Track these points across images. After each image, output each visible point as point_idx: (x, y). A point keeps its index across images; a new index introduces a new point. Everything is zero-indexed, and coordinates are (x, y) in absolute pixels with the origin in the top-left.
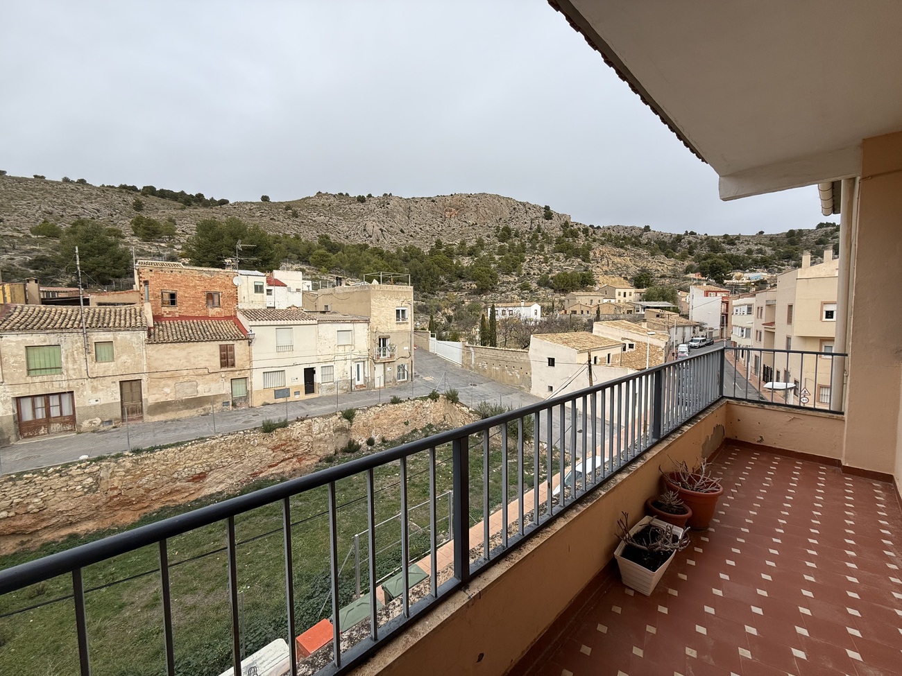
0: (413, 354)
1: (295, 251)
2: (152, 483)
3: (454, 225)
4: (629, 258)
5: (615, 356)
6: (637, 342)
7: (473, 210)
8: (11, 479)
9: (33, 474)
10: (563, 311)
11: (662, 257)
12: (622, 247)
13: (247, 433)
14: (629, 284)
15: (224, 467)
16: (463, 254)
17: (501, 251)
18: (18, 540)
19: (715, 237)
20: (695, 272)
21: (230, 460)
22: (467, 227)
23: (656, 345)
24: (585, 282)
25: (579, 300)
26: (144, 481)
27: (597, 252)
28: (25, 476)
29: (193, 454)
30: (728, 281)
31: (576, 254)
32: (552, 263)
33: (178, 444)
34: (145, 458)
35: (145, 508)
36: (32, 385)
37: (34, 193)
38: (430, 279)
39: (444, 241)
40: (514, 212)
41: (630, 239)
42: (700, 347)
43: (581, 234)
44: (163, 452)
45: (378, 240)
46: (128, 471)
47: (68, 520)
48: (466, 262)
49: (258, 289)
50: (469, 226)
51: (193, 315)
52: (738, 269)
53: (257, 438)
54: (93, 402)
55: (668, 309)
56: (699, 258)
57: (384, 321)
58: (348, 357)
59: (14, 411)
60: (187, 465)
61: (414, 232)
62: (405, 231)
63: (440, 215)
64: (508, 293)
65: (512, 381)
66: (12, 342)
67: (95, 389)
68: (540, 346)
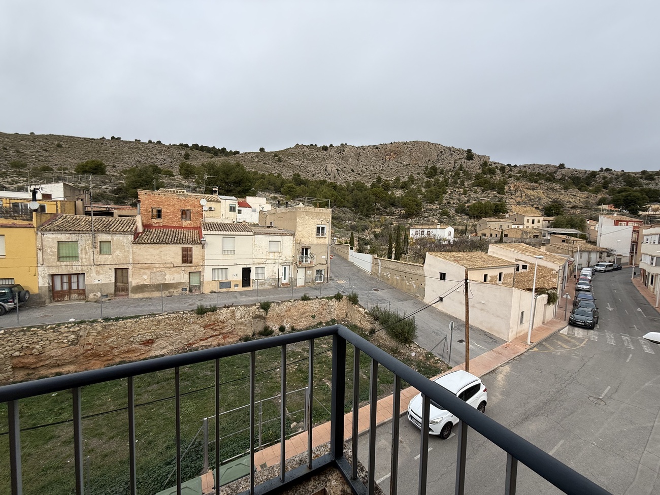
0: (329, 262)
1: (273, 184)
2: (115, 343)
3: (391, 166)
4: (542, 192)
5: (508, 275)
6: (531, 264)
7: (408, 154)
8: (23, 331)
9: (38, 328)
10: (475, 233)
11: (575, 191)
12: (536, 182)
13: (185, 313)
14: (540, 213)
15: (167, 336)
16: (397, 188)
17: (428, 185)
18: (26, 372)
19: (633, 173)
20: (608, 204)
21: (172, 332)
22: (402, 167)
23: (550, 267)
24: (498, 211)
25: (489, 225)
26: (110, 341)
27: (512, 186)
28: (32, 329)
29: (145, 325)
30: (644, 213)
31: (493, 187)
32: (470, 195)
33: (135, 317)
34: (111, 325)
35: (110, 360)
36: (60, 267)
37: (133, 150)
38: (367, 206)
39: (383, 177)
40: (440, 154)
41: (544, 175)
42: (605, 271)
43: (498, 171)
44: (124, 322)
45: (335, 177)
46: (99, 333)
47: (57, 363)
48: (399, 193)
49: (232, 209)
50: (404, 166)
51: (172, 225)
52: (656, 201)
53: (192, 317)
54: (97, 282)
55: (575, 235)
56: (612, 192)
57: (306, 235)
58: (277, 261)
59: (49, 284)
60: (140, 333)
61: (362, 171)
62: (355, 170)
63: (382, 158)
64: (430, 218)
65: (410, 290)
66: (50, 238)
67: (98, 273)
68: (434, 262)
